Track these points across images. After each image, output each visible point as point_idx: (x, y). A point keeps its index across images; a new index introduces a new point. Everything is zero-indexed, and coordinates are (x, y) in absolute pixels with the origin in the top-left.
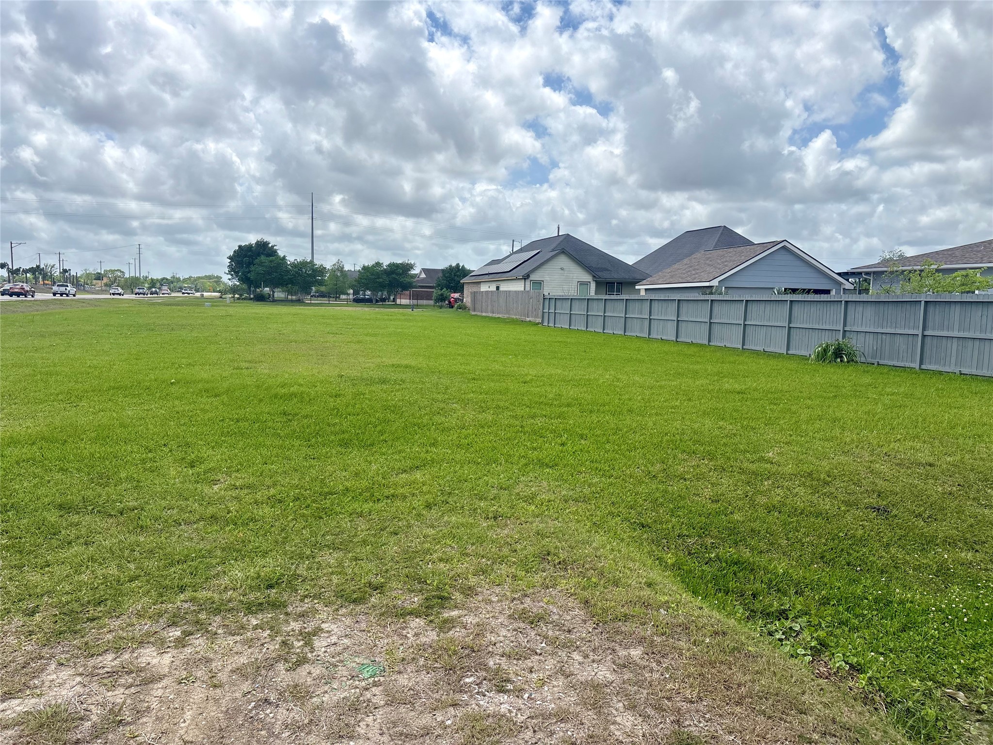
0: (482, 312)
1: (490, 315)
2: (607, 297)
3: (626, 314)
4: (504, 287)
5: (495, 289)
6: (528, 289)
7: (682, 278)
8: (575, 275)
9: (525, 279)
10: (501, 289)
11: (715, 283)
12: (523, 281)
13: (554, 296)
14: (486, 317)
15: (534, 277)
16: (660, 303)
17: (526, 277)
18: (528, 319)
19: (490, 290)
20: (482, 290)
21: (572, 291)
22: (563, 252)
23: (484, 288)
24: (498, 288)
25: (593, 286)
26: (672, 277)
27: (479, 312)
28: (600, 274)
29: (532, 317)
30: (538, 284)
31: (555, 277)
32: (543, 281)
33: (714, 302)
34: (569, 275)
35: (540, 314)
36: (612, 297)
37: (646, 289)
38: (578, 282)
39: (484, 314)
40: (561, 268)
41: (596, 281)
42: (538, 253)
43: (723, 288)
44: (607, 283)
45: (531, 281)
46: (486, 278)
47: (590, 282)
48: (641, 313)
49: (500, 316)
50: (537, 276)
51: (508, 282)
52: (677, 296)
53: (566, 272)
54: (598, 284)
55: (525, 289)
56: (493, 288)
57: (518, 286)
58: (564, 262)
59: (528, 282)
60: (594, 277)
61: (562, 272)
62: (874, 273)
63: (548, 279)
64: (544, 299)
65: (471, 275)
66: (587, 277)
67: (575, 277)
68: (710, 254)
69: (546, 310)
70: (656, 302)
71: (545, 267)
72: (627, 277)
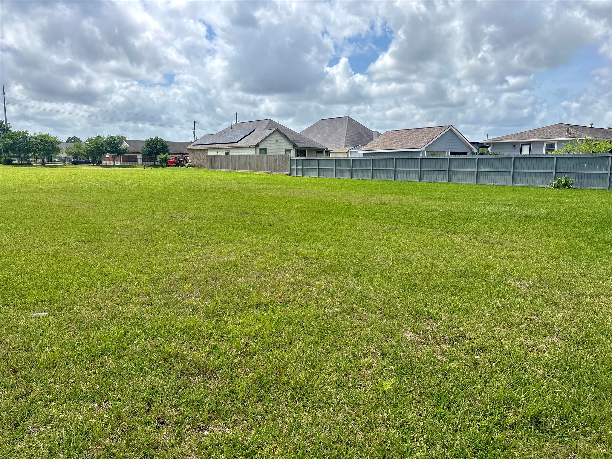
0: (221, 169)
1: (232, 170)
4: (232, 153)
5: (224, 154)
6: (258, 154)
7: (394, 147)
8: (284, 145)
9: (256, 147)
11: (423, 149)
12: (255, 148)
15: (262, 146)
18: (276, 173)
19: (218, 154)
20: (209, 154)
22: (278, 130)
24: (227, 153)
25: (294, 151)
26: (384, 146)
27: (218, 168)
28: (297, 144)
29: (278, 171)
30: (264, 151)
31: (273, 146)
32: (266, 149)
34: (280, 145)
38: (286, 149)
39: (224, 170)
40: (276, 141)
41: (295, 149)
43: (426, 151)
45: (259, 148)
46: (213, 146)
47: (292, 149)
50: (263, 145)
51: (233, 149)
53: (279, 143)
54: (296, 151)
55: (256, 154)
56: (222, 153)
57: (252, 152)
58: (278, 136)
60: (294, 146)
61: (277, 143)
62: (492, 143)
64: (291, 159)
65: (194, 145)
66: (290, 147)
69: (294, 167)
71: (267, 140)
72: (311, 146)
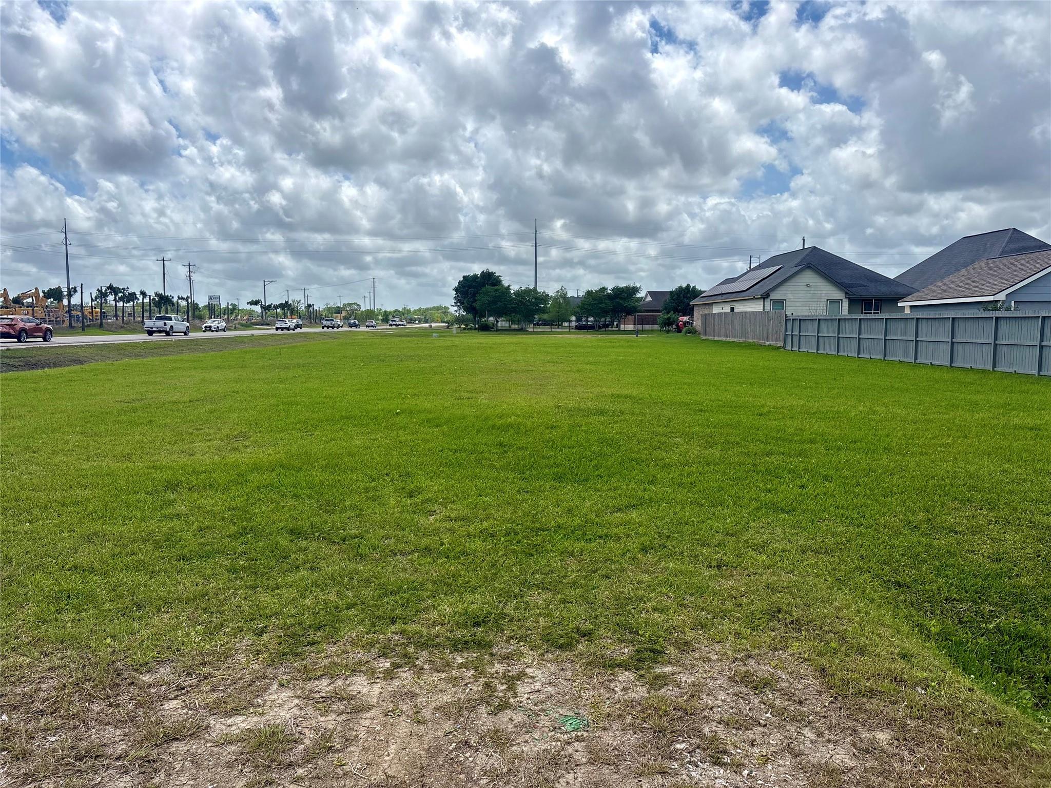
0: (714, 336)
1: (724, 339)
2: (862, 316)
3: (886, 335)
4: (740, 308)
5: (729, 311)
6: (767, 309)
7: (958, 292)
8: (824, 292)
9: (764, 299)
10: (736, 310)
11: (1002, 296)
12: (762, 300)
13: (799, 316)
14: (718, 341)
15: (775, 296)
16: (930, 322)
17: (765, 296)
18: (768, 343)
19: (723, 311)
20: (714, 312)
21: (820, 310)
22: (809, 267)
23: (716, 310)
24: (732, 309)
25: (846, 304)
26: (945, 291)
27: (711, 336)
28: (854, 290)
29: (772, 341)
30: (780, 303)
31: (800, 295)
32: (785, 300)
33: (999, 319)
34: (816, 292)
35: (782, 337)
36: (869, 316)
37: (911, 307)
38: (827, 300)
39: (716, 338)
40: (807, 285)
41: (849, 299)
42: (780, 269)
43: (1013, 302)
44: (863, 300)
45: (771, 300)
46: (719, 299)
47: (842, 300)
48: (905, 334)
49: (735, 340)
50: (779, 295)
51: (744, 302)
52: (951, 314)
53: (813, 289)
54: (852, 302)
55: (764, 309)
56: (727, 309)
57: (756, 307)
58: (809, 277)
59: (767, 302)
60: (846, 293)
61: (809, 289)
63: (792, 297)
64: (786, 320)
65: (702, 296)
66: (838, 295)
67: (823, 295)
68: (995, 262)
69: (789, 333)
70: (924, 321)
71: (788, 284)
72: (888, 293)
